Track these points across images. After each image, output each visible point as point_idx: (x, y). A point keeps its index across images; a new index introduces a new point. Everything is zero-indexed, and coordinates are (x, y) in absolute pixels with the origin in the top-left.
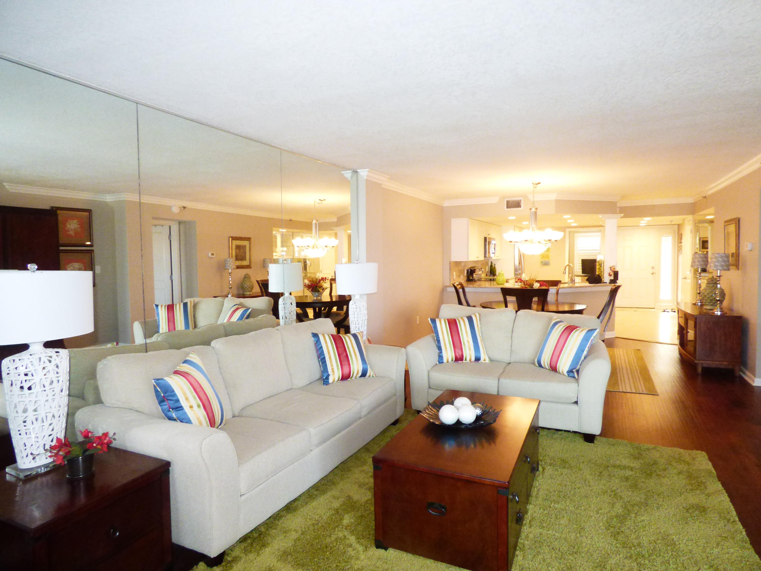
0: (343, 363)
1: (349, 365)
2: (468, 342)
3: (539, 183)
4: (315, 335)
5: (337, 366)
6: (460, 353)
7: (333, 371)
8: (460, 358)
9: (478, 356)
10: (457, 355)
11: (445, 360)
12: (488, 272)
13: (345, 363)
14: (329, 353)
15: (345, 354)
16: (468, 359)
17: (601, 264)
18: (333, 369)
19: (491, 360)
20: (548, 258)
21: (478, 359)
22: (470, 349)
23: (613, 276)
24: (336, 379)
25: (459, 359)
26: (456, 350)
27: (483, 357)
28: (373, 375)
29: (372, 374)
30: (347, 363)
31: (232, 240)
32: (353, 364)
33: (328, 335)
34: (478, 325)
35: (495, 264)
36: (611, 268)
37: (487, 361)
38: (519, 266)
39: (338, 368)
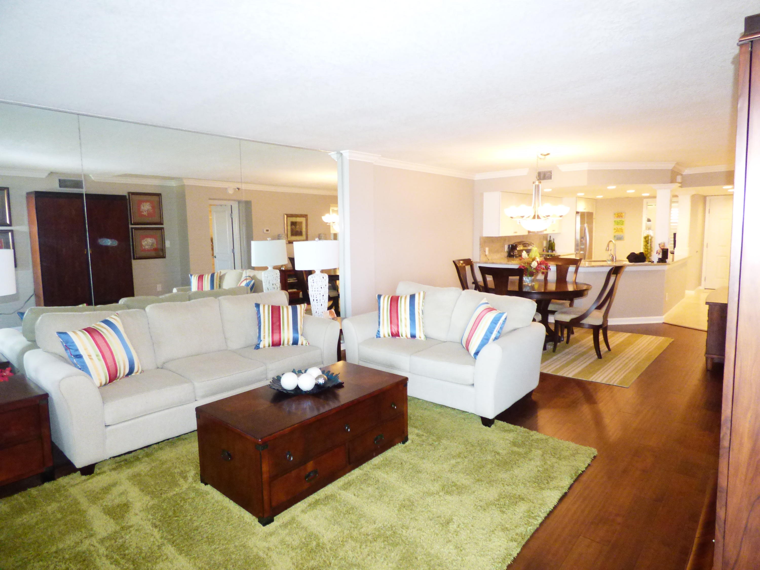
0: (274, 331)
1: (280, 333)
2: (406, 319)
3: (548, 154)
4: (258, 306)
5: (269, 333)
6: (396, 329)
7: (264, 338)
8: (396, 333)
9: (413, 333)
10: (393, 331)
11: (382, 335)
12: (545, 247)
13: (276, 331)
14: (264, 322)
15: (278, 324)
16: (404, 335)
17: (648, 241)
18: (264, 336)
19: (426, 337)
20: (622, 232)
21: (413, 336)
22: (406, 326)
23: (661, 254)
24: (267, 345)
25: (395, 335)
26: (393, 326)
27: (419, 334)
28: (306, 343)
29: (304, 343)
30: (278, 331)
31: (287, 217)
32: (284, 332)
33: (269, 306)
34: (419, 303)
35: (554, 239)
36: (659, 245)
37: (423, 338)
38: (581, 241)
39: (269, 335)
